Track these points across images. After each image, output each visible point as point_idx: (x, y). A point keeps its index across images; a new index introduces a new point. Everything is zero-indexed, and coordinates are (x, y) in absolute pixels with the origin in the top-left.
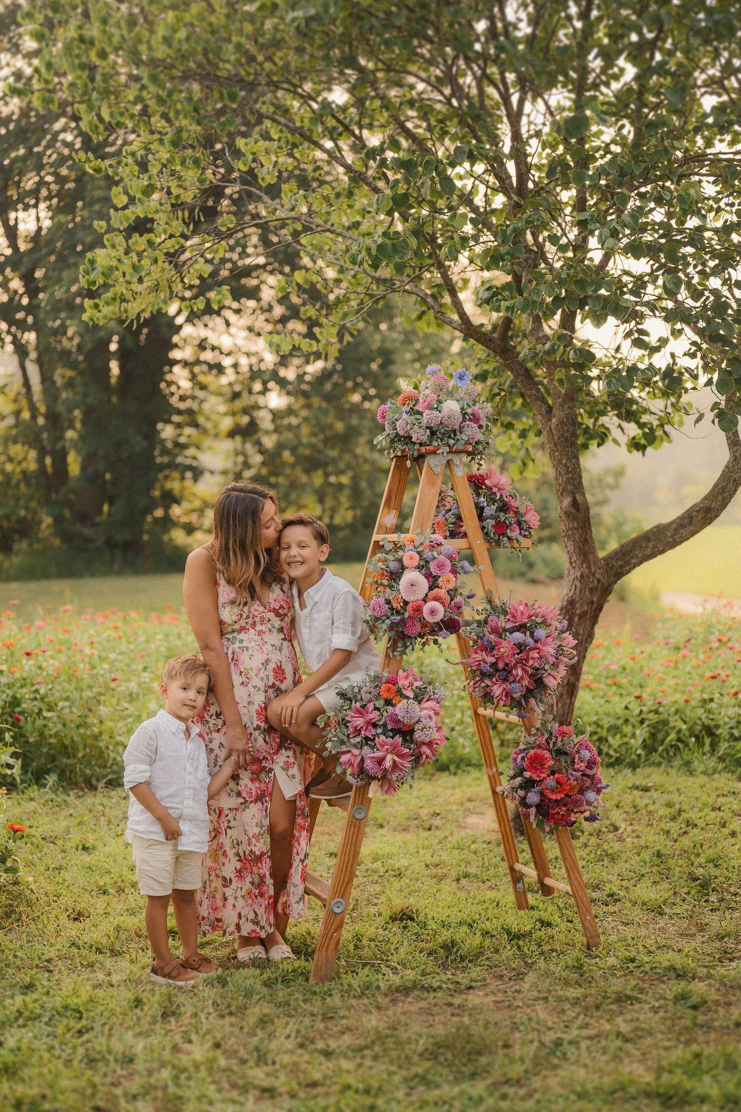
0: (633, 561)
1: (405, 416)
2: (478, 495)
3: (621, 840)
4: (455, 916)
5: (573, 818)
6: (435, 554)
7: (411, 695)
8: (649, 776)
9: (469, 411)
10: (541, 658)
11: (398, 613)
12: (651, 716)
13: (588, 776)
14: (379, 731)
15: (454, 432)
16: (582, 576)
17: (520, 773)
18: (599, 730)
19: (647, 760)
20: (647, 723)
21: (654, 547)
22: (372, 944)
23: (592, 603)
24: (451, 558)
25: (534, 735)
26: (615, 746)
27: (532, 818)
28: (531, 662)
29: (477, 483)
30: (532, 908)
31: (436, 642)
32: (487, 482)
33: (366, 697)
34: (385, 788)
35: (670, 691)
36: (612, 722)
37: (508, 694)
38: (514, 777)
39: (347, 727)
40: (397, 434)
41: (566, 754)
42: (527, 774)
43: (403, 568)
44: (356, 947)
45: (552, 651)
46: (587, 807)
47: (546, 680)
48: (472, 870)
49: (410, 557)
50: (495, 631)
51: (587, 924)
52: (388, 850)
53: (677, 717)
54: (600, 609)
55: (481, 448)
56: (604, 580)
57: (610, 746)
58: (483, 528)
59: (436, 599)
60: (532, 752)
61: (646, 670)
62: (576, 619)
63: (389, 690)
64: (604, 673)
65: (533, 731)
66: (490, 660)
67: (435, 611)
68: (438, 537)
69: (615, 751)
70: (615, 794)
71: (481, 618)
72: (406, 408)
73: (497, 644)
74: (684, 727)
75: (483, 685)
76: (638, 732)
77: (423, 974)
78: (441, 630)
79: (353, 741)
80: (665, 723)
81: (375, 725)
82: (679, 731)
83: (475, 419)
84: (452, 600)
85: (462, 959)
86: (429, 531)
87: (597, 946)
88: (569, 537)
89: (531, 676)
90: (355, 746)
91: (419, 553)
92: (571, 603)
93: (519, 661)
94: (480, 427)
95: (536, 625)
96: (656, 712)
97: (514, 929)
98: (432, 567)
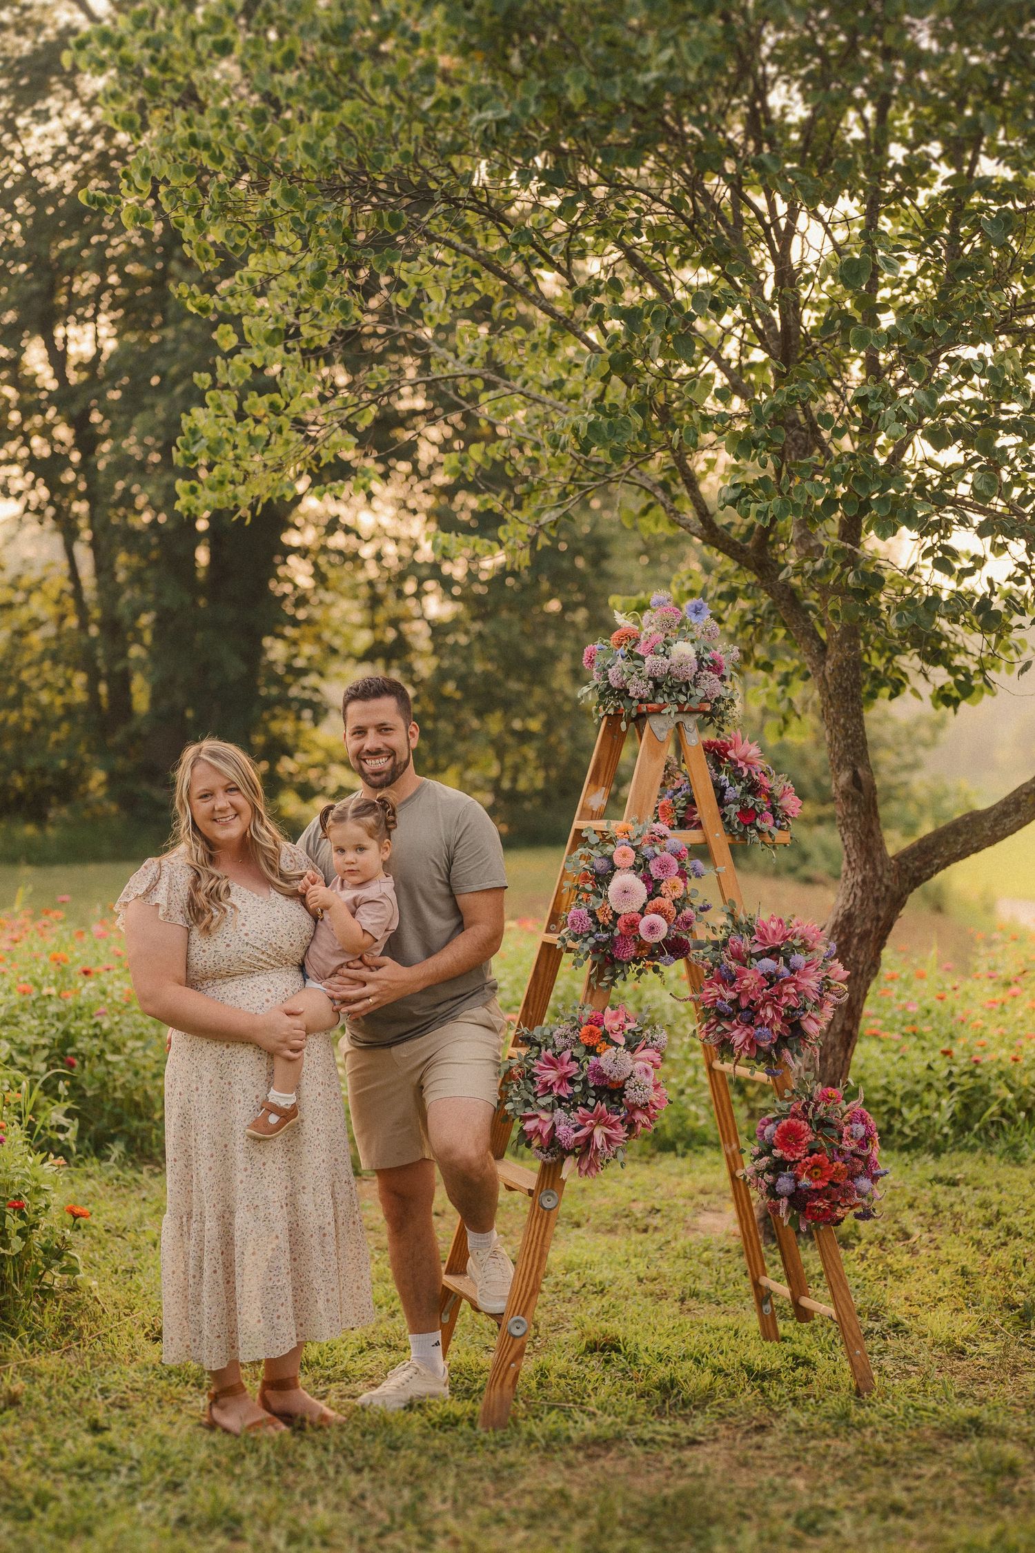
0: (936, 861)
1: (620, 661)
2: (719, 770)
3: (913, 1252)
4: (676, 1347)
5: (839, 1213)
6: (657, 850)
7: (622, 1041)
8: (959, 1164)
9: (707, 656)
10: (798, 994)
11: (605, 929)
12: (964, 1079)
13: (860, 1157)
14: (578, 1089)
15: (687, 684)
16: (864, 881)
17: (767, 1151)
18: (890, 1098)
19: (956, 1142)
20: (958, 1089)
21: (966, 842)
22: (563, 1381)
23: (878, 919)
24: (678, 856)
25: (789, 1100)
26: (912, 1122)
27: (782, 1212)
28: (784, 1000)
29: (717, 754)
30: (784, 1339)
31: (656, 970)
32: (730, 753)
33: (560, 1043)
34: (584, 1167)
35: (993, 1044)
36: (909, 1087)
37: (753, 1042)
38: (760, 1156)
39: (533, 1083)
40: (609, 685)
41: (831, 1125)
42: (777, 1153)
43: (614, 868)
44: (540, 1385)
45: (815, 985)
46: (859, 1200)
47: (804, 1025)
48: (702, 1287)
49: (622, 854)
50: (737, 956)
51: (856, 1361)
52: (586, 1256)
53: (1000, 1083)
54: (889, 926)
55: (722, 706)
56: (895, 887)
57: (904, 1121)
58: (724, 816)
59: (657, 911)
60: (785, 1122)
61: (959, 1013)
62: (855, 941)
63: (591, 1033)
64: (899, 1017)
65: (787, 1094)
66: (730, 995)
67: (655, 927)
68: (662, 828)
69: (912, 1128)
70: (909, 1188)
71: (719, 937)
72: (622, 651)
73: (739, 974)
74: (1010, 1096)
75: (719, 1029)
76: (944, 1102)
77: (632, 1422)
78: (663, 954)
79: (542, 1102)
80: (984, 1090)
81: (572, 1082)
82: (1004, 1101)
83: (716, 667)
84: (679, 913)
85: (685, 1404)
86: (650, 818)
87: (869, 1390)
88: (847, 828)
89: (784, 1019)
90: (544, 1108)
91: (635, 848)
92: (849, 918)
93: (768, 998)
94: (723, 678)
95: (794, 949)
96: (972, 1074)
97: (758, 1365)
98: (653, 868)
